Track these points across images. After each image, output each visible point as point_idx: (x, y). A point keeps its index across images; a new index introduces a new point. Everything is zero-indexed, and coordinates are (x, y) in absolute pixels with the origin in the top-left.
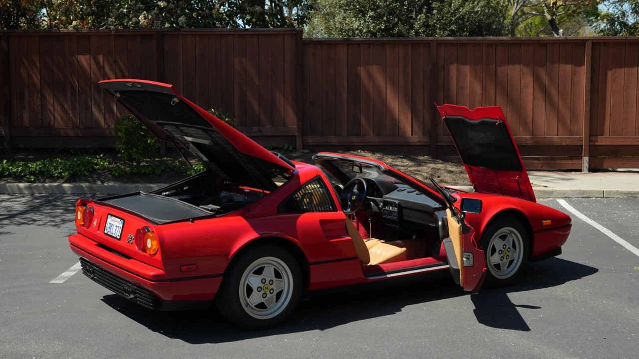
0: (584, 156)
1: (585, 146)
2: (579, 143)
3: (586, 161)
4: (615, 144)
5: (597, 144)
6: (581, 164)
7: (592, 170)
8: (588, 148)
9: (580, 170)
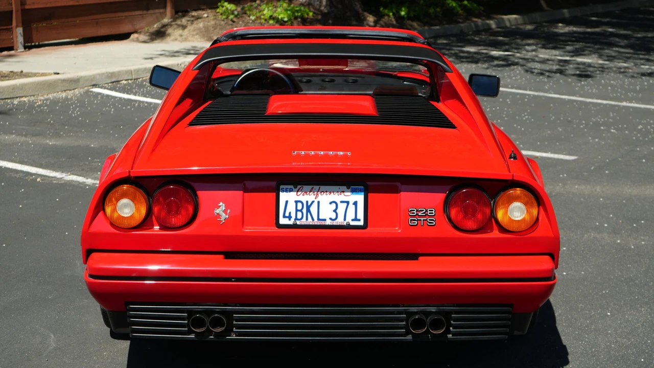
0: (17, 26)
1: (17, 11)
2: (7, 8)
3: (20, 33)
4: (48, 6)
5: (27, 7)
6: (12, 39)
7: (29, 45)
8: (20, 13)
9: (11, 48)
